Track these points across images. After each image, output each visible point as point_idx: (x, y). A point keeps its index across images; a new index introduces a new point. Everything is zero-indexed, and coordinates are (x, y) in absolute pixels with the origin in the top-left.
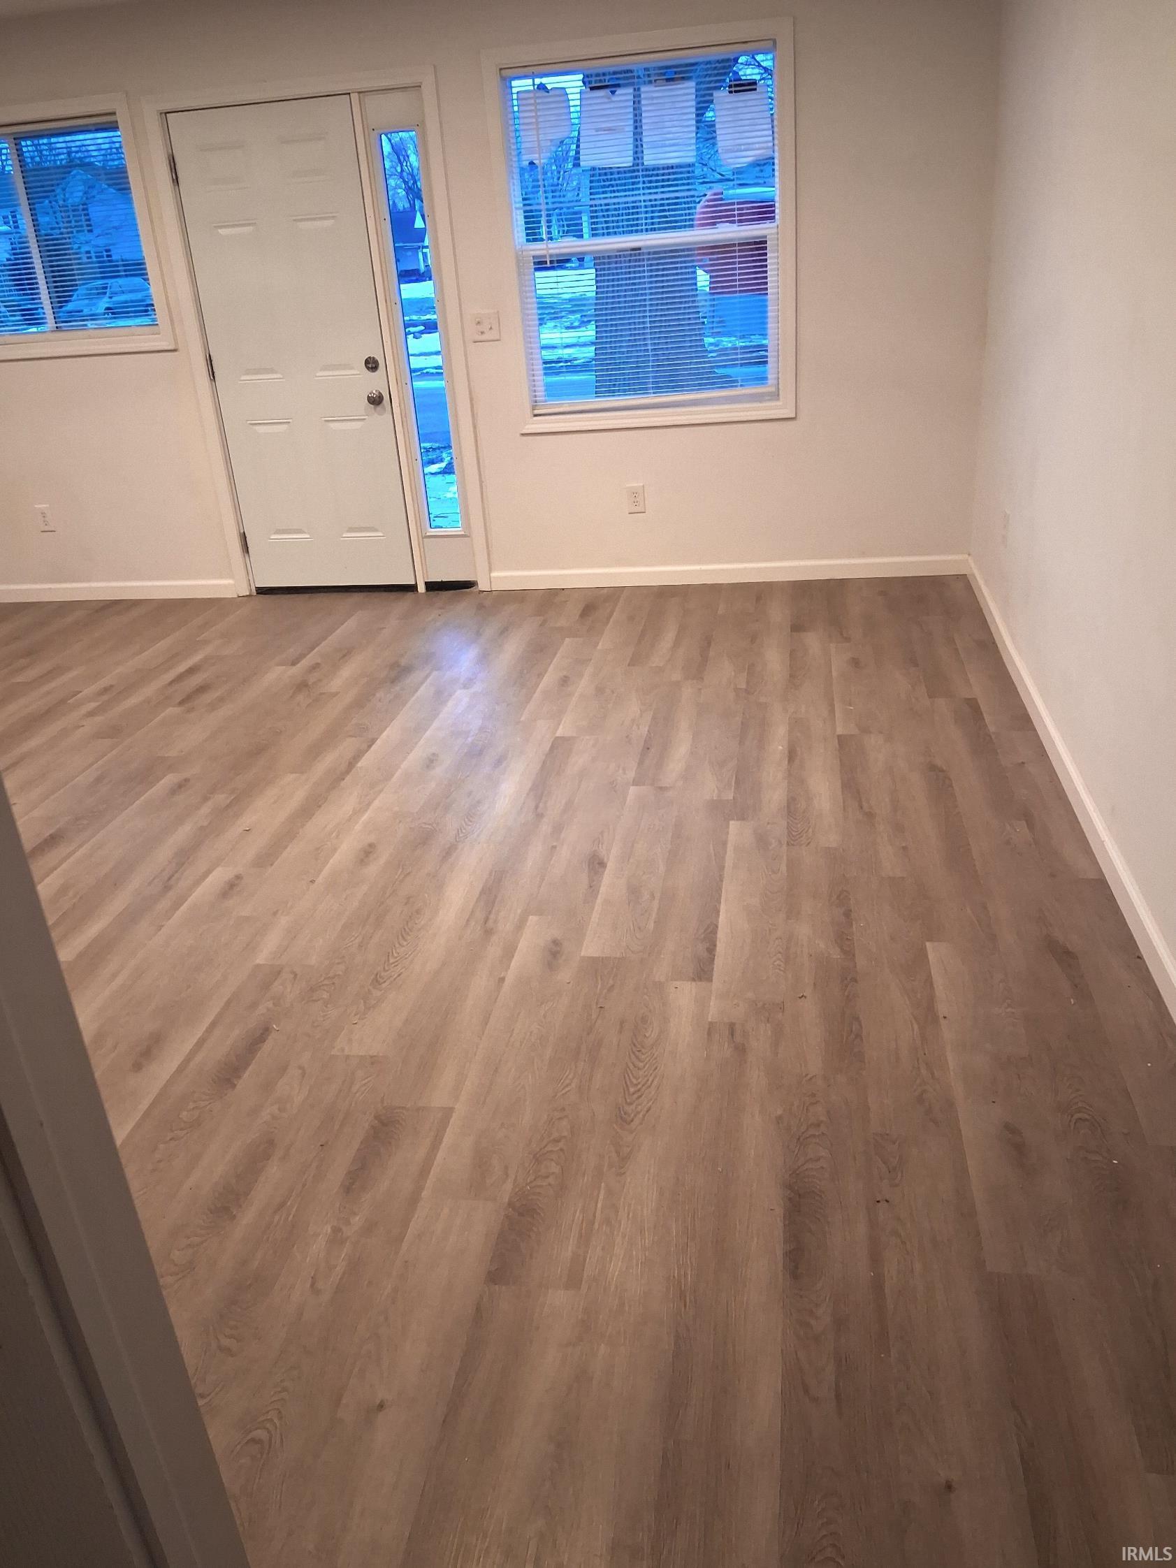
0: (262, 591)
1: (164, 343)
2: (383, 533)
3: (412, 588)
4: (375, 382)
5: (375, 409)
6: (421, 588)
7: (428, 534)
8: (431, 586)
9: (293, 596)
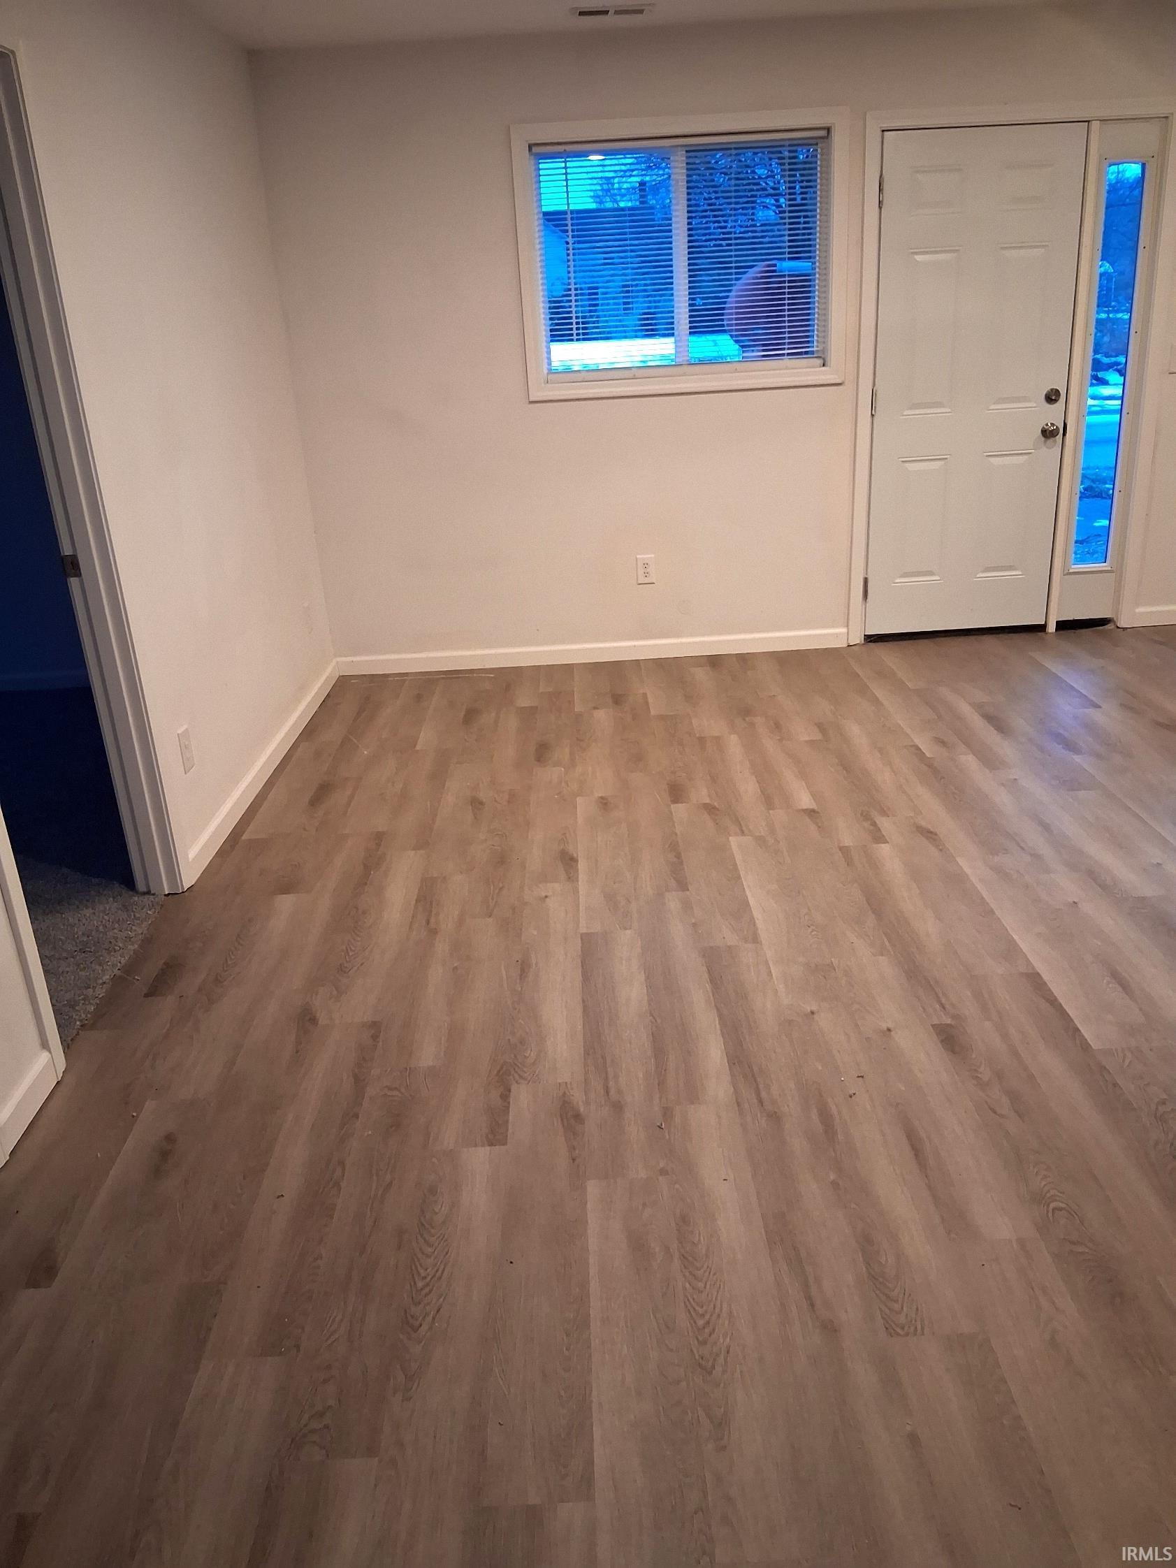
0: (871, 639)
1: (832, 376)
2: (1022, 571)
3: (1041, 628)
4: (1053, 415)
5: (1045, 442)
6: (1052, 628)
7: (1071, 571)
8: (1062, 626)
9: (901, 643)
